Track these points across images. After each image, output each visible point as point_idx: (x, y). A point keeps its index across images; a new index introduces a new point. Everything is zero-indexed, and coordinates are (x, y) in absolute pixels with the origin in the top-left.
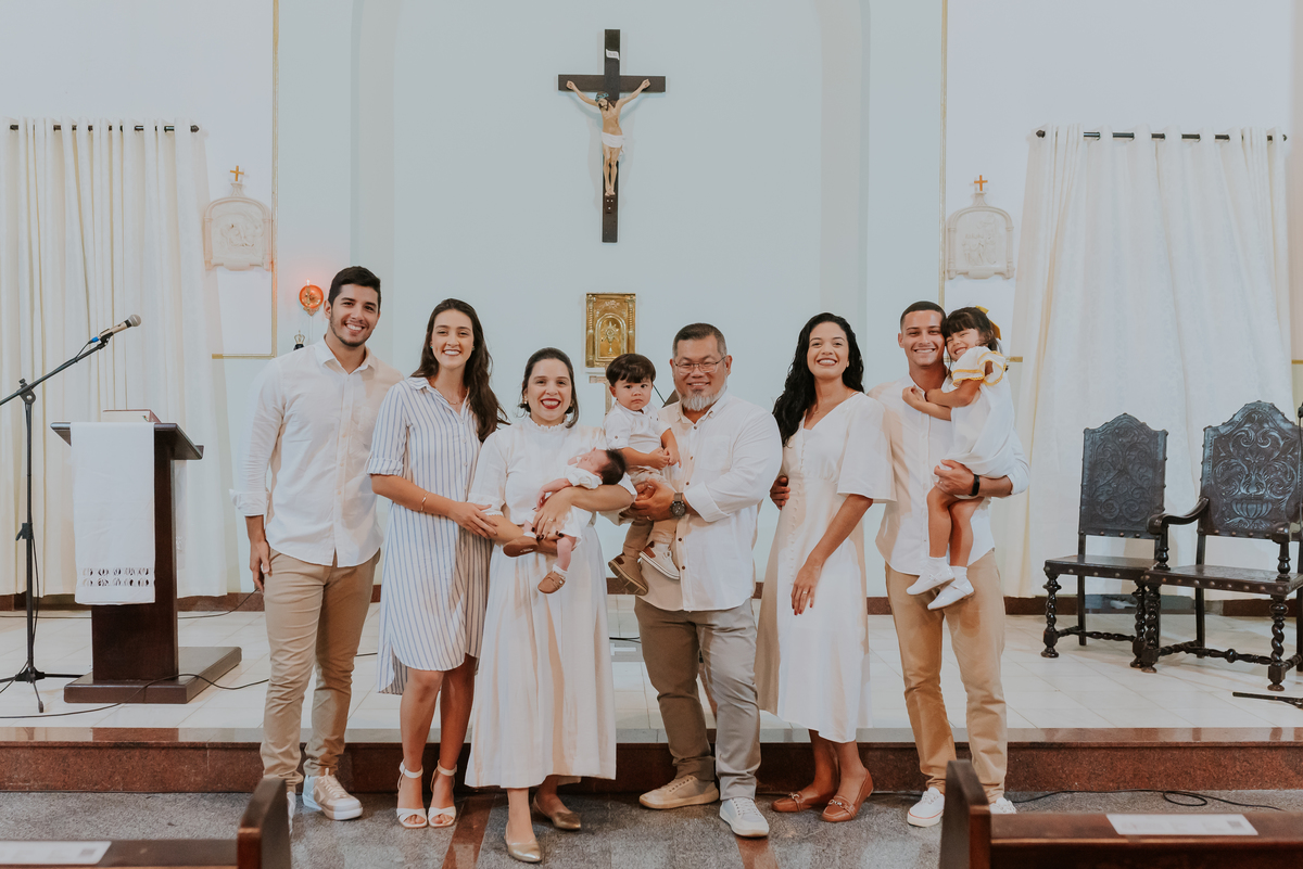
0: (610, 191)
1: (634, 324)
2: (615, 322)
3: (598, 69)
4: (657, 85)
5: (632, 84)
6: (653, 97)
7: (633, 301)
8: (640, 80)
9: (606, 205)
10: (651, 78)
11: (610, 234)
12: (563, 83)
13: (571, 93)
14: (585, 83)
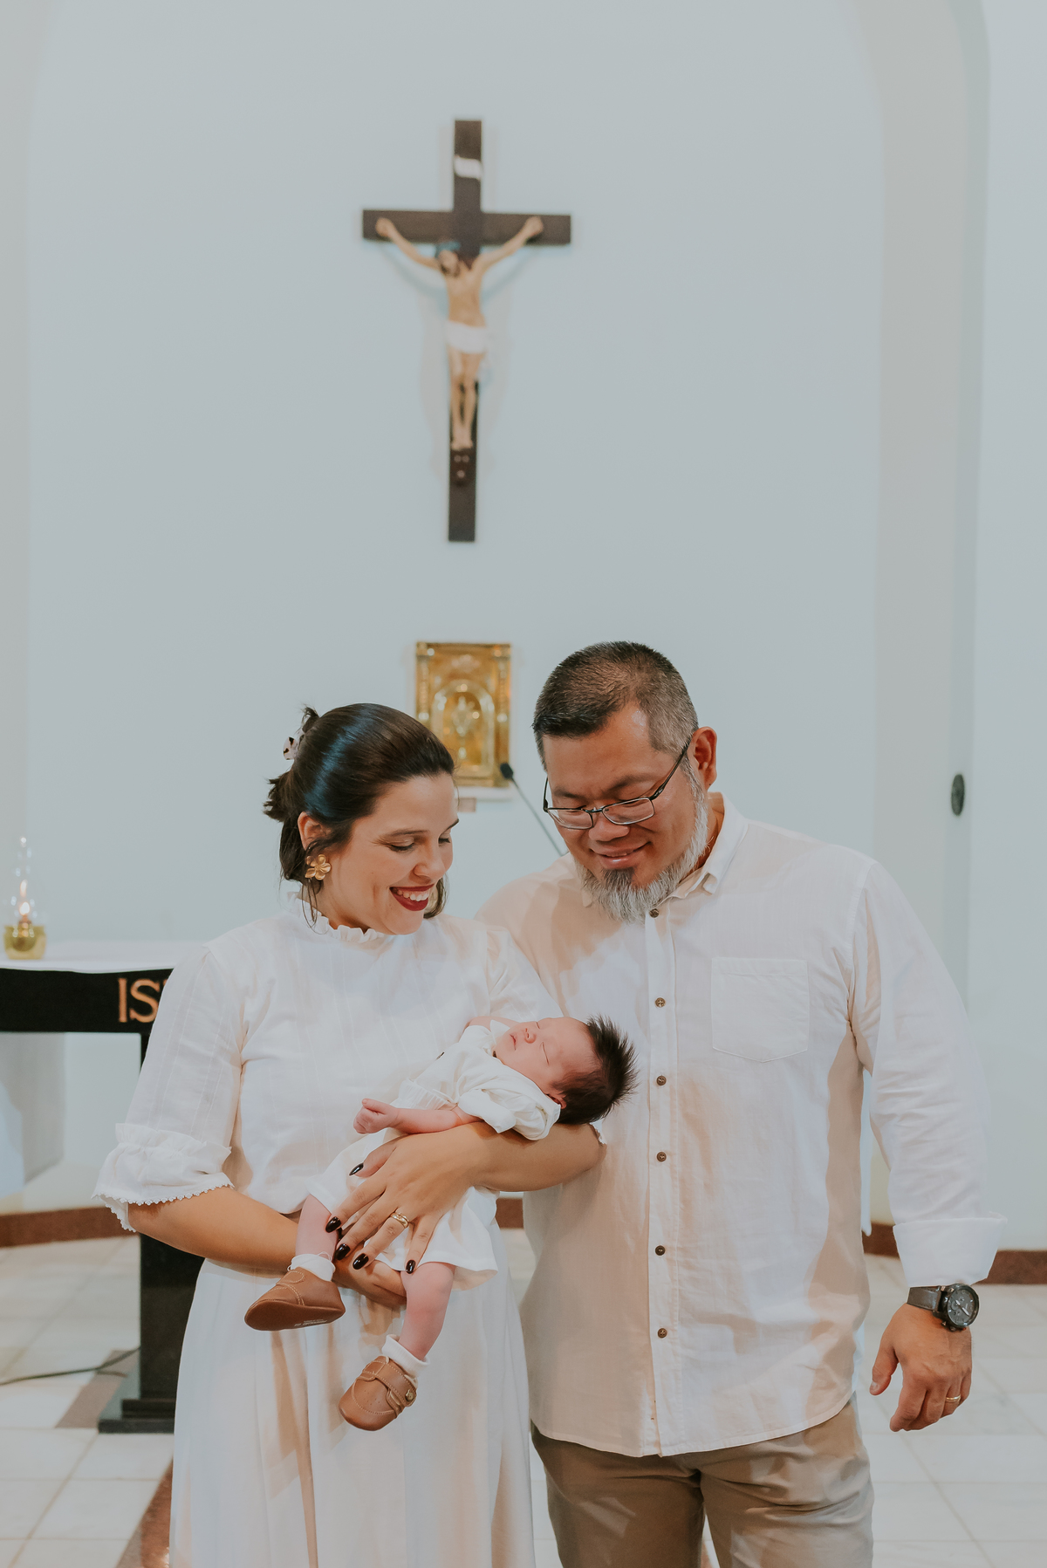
0: (463, 441)
1: (507, 701)
2: (471, 698)
3: (440, 199)
4: (555, 232)
5: (504, 229)
6: (548, 256)
7: (505, 659)
8: (519, 221)
9: (454, 467)
10: (545, 219)
11: (462, 526)
12: (371, 224)
13: (387, 247)
14: (415, 227)
